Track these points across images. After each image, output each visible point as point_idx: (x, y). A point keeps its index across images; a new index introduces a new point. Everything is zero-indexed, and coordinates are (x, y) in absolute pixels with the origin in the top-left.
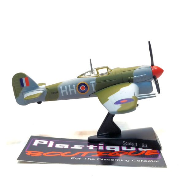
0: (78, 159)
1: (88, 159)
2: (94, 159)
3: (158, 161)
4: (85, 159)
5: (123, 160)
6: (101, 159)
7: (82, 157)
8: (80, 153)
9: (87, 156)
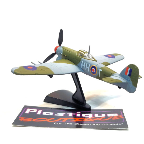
0: (60, 124)
1: (67, 124)
2: (72, 124)
3: (122, 124)
4: (65, 124)
5: (94, 124)
6: (78, 124)
7: (63, 123)
8: (62, 119)
9: (67, 122)
